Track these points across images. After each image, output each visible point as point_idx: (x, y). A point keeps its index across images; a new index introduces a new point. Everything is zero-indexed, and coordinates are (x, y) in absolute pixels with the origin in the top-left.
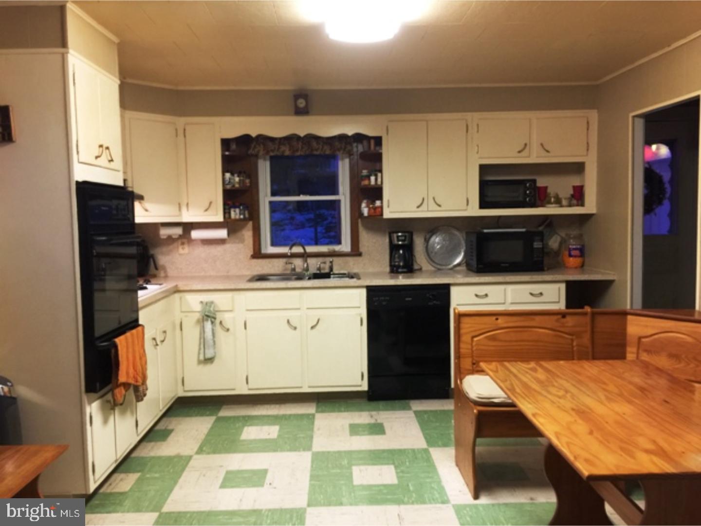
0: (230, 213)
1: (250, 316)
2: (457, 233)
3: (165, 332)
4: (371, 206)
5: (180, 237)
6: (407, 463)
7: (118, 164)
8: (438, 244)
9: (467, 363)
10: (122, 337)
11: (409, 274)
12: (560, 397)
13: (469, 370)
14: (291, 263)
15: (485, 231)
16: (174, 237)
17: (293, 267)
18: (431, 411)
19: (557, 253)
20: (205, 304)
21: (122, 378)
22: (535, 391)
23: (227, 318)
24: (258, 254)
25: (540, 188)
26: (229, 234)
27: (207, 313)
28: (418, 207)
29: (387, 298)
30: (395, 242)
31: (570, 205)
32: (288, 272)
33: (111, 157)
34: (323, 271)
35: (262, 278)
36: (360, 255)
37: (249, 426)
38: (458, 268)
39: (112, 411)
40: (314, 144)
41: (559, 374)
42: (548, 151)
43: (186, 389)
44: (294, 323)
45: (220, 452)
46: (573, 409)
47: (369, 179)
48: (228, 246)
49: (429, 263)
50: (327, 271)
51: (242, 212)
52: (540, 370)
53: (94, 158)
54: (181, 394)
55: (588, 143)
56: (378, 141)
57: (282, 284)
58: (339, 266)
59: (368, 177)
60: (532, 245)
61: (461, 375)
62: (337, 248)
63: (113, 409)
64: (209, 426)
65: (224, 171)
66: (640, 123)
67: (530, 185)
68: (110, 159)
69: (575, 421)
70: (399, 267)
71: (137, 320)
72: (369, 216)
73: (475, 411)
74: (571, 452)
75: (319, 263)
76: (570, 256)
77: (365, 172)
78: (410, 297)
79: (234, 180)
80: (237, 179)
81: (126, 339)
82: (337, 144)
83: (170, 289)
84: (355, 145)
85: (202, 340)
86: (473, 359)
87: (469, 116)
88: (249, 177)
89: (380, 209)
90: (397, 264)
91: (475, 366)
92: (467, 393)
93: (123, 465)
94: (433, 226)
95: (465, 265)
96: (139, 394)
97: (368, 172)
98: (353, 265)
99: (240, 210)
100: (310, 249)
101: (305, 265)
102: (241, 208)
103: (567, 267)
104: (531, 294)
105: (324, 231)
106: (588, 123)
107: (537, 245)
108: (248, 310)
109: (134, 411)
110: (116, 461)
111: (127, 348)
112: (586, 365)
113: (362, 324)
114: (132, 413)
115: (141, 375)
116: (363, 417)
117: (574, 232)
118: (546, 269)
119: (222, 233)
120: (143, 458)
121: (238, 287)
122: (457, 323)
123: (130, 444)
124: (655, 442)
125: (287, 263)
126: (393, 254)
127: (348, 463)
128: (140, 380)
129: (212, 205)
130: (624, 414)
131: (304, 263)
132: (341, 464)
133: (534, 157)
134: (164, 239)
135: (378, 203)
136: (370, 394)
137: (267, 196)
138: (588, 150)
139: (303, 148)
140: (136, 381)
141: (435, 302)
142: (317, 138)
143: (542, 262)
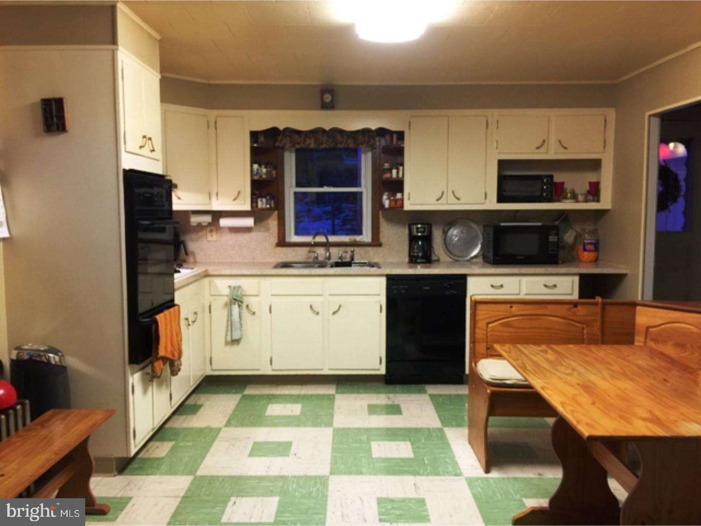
0: (257, 203)
1: (275, 300)
2: (474, 226)
3: (196, 313)
4: (392, 198)
5: (210, 224)
6: (423, 441)
7: (158, 154)
8: (456, 236)
9: (481, 348)
10: (161, 315)
11: (428, 265)
12: (567, 374)
13: (483, 354)
14: (314, 252)
15: (502, 224)
16: (203, 224)
17: (316, 255)
18: (446, 395)
19: (573, 247)
20: (232, 288)
21: (162, 352)
22: (545, 369)
23: (252, 302)
24: (282, 243)
25: (556, 184)
26: (255, 223)
27: (234, 297)
28: (438, 200)
29: (406, 287)
30: (415, 233)
31: (586, 201)
32: (311, 260)
33: (153, 147)
34: (344, 260)
35: (286, 265)
36: (380, 245)
37: (272, 403)
38: (475, 260)
39: (150, 383)
40: (339, 138)
41: (567, 355)
42: (565, 148)
43: (214, 368)
44: (315, 308)
45: (247, 426)
46: (578, 384)
47: (391, 172)
48: (253, 235)
49: (446, 254)
50: (348, 259)
51: (268, 202)
52: (549, 351)
53: (138, 147)
54: (209, 372)
55: (605, 141)
56: (401, 135)
57: (306, 271)
58: (360, 255)
59: (390, 170)
60: (547, 239)
61: (475, 358)
62: (358, 238)
63: (151, 381)
64: (236, 403)
65: (253, 162)
66: (656, 122)
67: (547, 181)
68: (152, 149)
69: (580, 394)
70: (417, 257)
71: (173, 300)
72: (390, 208)
73: (488, 391)
74: (575, 418)
75: (341, 252)
76: (585, 250)
77: (387, 166)
78: (428, 286)
79: (261, 171)
80: (264, 170)
81: (165, 316)
82: (360, 137)
83: (202, 272)
84: (378, 139)
85: (229, 322)
86: (487, 344)
87: (489, 112)
88: (275, 168)
89: (400, 202)
90: (416, 254)
91: (489, 351)
92: (482, 375)
93: (159, 434)
94: (451, 218)
95: (481, 257)
96: (174, 368)
97: (390, 166)
98: (373, 254)
99: (267, 200)
100: (333, 239)
101: (328, 254)
102: (268, 197)
103: (581, 261)
104: (546, 286)
105: (341, 224)
106: (605, 121)
107: (552, 238)
108: (273, 295)
109: (169, 385)
110: (153, 429)
111: (166, 325)
112: (594, 348)
113: (381, 311)
114: (167, 386)
115: (177, 351)
116: (381, 399)
117: (589, 227)
118: (560, 262)
119: (249, 222)
120: (175, 429)
121: (265, 273)
122: (473, 309)
123: (165, 415)
124: (651, 412)
125: (309, 252)
126: (412, 245)
127: (367, 438)
128: (176, 355)
129: (240, 195)
130: (625, 389)
131: (326, 253)
132: (360, 439)
133: (552, 153)
134: (193, 226)
135: (399, 196)
136: (388, 378)
137: (292, 186)
138: (605, 147)
139: (327, 141)
140: (174, 356)
141: (452, 291)
142: (341, 132)
143: (557, 256)
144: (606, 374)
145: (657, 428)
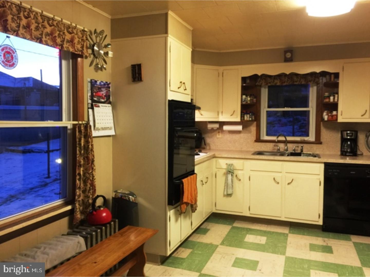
0: (244, 117)
1: (252, 173)
3: (207, 178)
4: (330, 114)
5: (218, 129)
7: (189, 91)
10: (186, 179)
11: (354, 157)
14: (278, 146)
16: (215, 129)
17: (278, 148)
18: (365, 244)
20: (228, 165)
21: (185, 200)
23: (239, 173)
24: (258, 140)
26: (243, 128)
27: (229, 170)
28: (362, 116)
29: (338, 171)
30: (345, 137)
32: (276, 151)
33: (185, 87)
34: (296, 152)
35: (260, 153)
36: (321, 143)
39: (180, 216)
40: (295, 78)
43: (217, 209)
44: (277, 180)
45: (233, 246)
47: (329, 98)
48: (242, 135)
49: (368, 151)
50: (299, 151)
51: (251, 116)
53: (177, 88)
54: (214, 211)
56: (337, 75)
57: (272, 158)
58: (307, 149)
59: (329, 97)
62: (306, 139)
64: (228, 230)
65: (242, 94)
68: (185, 89)
70: (347, 152)
71: (194, 171)
72: (328, 120)
75: (295, 147)
77: (327, 94)
78: (354, 171)
79: (247, 99)
80: (249, 99)
81: (188, 180)
82: (309, 77)
83: (212, 155)
84: (321, 78)
85: (226, 184)
88: (256, 97)
89: (336, 117)
90: (345, 150)
93: (184, 243)
96: (193, 208)
97: (329, 94)
98: (316, 149)
99: (250, 116)
100: (289, 138)
101: (286, 148)
102: (251, 114)
105: (298, 128)
108: (251, 170)
109: (191, 217)
110: (181, 241)
111: (188, 185)
113: (320, 185)
114: (190, 218)
115: (194, 199)
116: (319, 241)
119: (240, 128)
120: (194, 242)
121: (247, 157)
123: (188, 234)
125: (275, 146)
126: (343, 144)
127: (308, 267)
128: (194, 202)
129: (235, 112)
131: (285, 146)
132: (303, 267)
134: (209, 130)
135: (334, 113)
136: (324, 227)
137: (265, 108)
139: (288, 81)
140: (192, 202)
142: (297, 75)
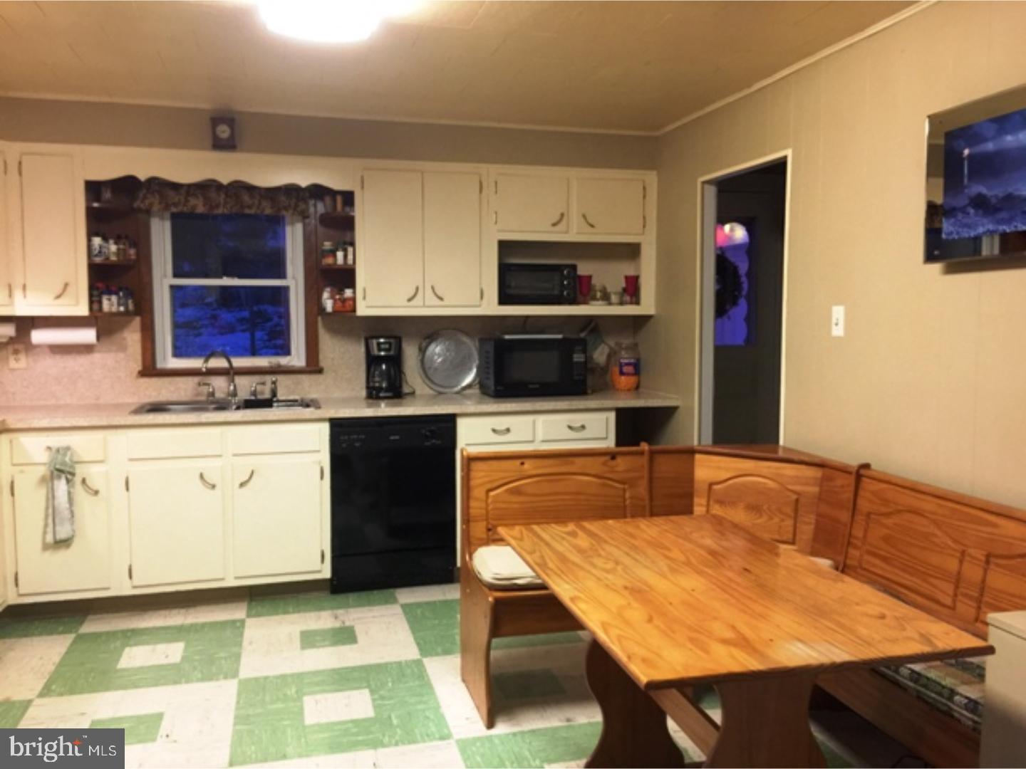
0: (100, 302)
1: (136, 469)
2: (465, 339)
4: (337, 297)
5: (12, 340)
6: (390, 684)
8: (439, 355)
9: (479, 529)
11: (396, 401)
12: (608, 571)
13: (481, 539)
14: (208, 385)
15: (507, 337)
17: (211, 390)
18: (428, 603)
19: (605, 370)
20: (54, 450)
22: (575, 564)
23: (94, 474)
24: (150, 370)
25: (580, 277)
26: (98, 337)
27: (58, 467)
28: (409, 300)
29: (362, 437)
30: (375, 352)
31: (622, 303)
32: (203, 398)
34: (260, 397)
35: (157, 408)
36: (320, 371)
37: (133, 645)
38: (468, 392)
40: (246, 197)
41: (607, 538)
42: (592, 226)
43: (22, 592)
44: (211, 478)
45: (81, 691)
46: (626, 588)
47: (335, 256)
48: (96, 357)
49: (426, 384)
50: (267, 395)
51: (122, 301)
52: (580, 533)
54: (13, 600)
55: (644, 218)
56: (348, 198)
57: (191, 417)
58: (286, 386)
59: (333, 253)
60: (571, 358)
61: (470, 547)
62: (283, 361)
64: (64, 650)
65: (91, 234)
66: (711, 192)
67: (569, 272)
69: (629, 604)
70: (380, 389)
72: (335, 312)
73: (491, 599)
74: (624, 650)
75: (254, 384)
76: (622, 373)
77: (327, 245)
78: (396, 435)
79: (108, 249)
80: (113, 248)
82: (283, 198)
84: (312, 202)
85: (50, 511)
86: (488, 523)
87: (484, 168)
88: (134, 244)
89: (351, 302)
90: (377, 385)
91: (490, 533)
92: (480, 574)
94: (431, 329)
95: (478, 386)
97: (333, 245)
98: (309, 387)
99: (119, 299)
100: (239, 362)
101: (232, 388)
102: (121, 294)
103: (618, 390)
104: (570, 427)
105: (266, 338)
106: (644, 188)
107: (578, 358)
108: (131, 460)
113: (322, 477)
116: (322, 619)
117: (626, 341)
118: (589, 391)
119: (88, 335)
121: (115, 422)
122: (465, 470)
124: (733, 628)
125: (200, 384)
126: (372, 370)
127: (297, 692)
129: (69, 288)
130: (693, 590)
131: (230, 385)
132: (285, 695)
133: (574, 233)
135: (348, 293)
136: (335, 582)
137: (165, 276)
138: (644, 226)
139: (226, 203)
141: (434, 441)
142: (251, 189)
143: (584, 382)
144: (663, 564)
145: (745, 656)
